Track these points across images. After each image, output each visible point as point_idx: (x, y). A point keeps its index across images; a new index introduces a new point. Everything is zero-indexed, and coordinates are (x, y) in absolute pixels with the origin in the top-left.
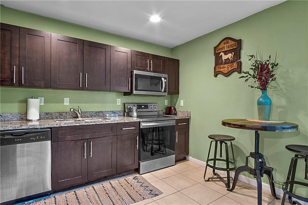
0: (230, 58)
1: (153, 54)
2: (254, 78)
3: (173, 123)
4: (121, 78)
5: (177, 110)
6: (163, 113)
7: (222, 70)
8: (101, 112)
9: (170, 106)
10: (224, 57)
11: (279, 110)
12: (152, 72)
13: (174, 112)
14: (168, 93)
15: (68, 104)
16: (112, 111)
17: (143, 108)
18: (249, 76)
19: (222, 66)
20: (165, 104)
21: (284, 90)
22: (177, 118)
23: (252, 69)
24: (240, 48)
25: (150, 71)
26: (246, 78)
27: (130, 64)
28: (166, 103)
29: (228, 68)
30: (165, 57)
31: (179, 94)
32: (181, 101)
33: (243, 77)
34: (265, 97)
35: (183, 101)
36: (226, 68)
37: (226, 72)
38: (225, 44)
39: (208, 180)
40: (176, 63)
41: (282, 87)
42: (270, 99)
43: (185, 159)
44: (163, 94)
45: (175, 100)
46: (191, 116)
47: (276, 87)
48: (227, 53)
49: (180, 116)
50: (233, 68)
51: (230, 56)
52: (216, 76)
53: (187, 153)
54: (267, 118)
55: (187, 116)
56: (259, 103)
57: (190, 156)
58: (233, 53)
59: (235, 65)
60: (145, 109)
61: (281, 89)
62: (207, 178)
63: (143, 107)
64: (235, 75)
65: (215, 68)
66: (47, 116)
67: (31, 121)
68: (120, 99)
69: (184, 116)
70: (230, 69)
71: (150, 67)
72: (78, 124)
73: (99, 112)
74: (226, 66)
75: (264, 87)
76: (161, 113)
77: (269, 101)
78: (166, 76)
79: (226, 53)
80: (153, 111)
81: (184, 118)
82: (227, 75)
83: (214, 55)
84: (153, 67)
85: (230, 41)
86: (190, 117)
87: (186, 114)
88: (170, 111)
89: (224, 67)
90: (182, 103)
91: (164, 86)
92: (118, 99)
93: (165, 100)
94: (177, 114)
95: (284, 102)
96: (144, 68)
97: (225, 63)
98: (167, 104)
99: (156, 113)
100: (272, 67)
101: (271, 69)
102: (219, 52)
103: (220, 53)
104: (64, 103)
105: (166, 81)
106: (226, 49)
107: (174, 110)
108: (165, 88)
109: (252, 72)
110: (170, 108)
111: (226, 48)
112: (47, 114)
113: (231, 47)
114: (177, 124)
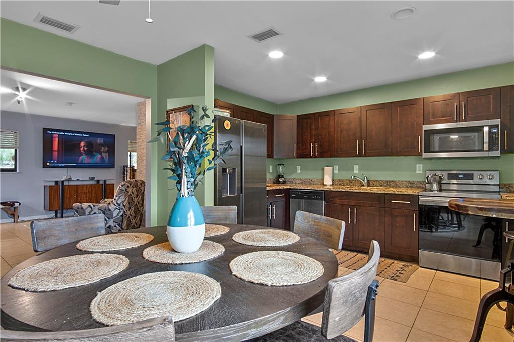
4: (407, 138)
8: (392, 181)
15: (358, 172)
16: (409, 181)
17: (460, 178)
27: (422, 117)
30: (501, 87)
44: (490, 154)
60: (464, 179)
63: (461, 176)
66: (340, 183)
67: (326, 185)
68: (421, 165)
72: (344, 190)
73: (390, 181)
78: (497, 122)
91: (486, 140)
92: (417, 165)
104: (353, 171)
105: (499, 130)
108: (494, 144)
112: (340, 180)
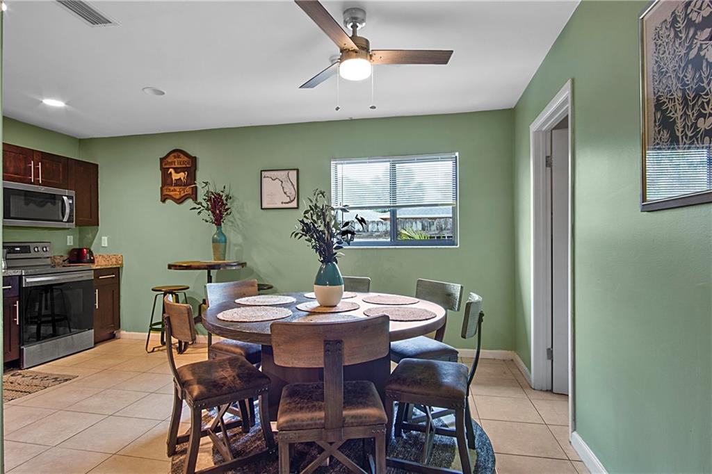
0: (182, 178)
1: (42, 152)
2: (208, 210)
3: (89, 276)
5: (94, 254)
6: (64, 261)
7: (172, 193)
9: (77, 247)
10: (175, 176)
11: (236, 248)
12: (40, 185)
13: (88, 258)
14: (76, 224)
17: (17, 252)
18: (202, 208)
19: (172, 188)
20: (68, 244)
21: (240, 226)
22: (97, 268)
23: (205, 200)
24: (194, 168)
25: (37, 183)
26: (199, 210)
28: (71, 241)
29: (180, 192)
30: (68, 158)
31: (98, 225)
32: (103, 238)
33: (195, 208)
34: (220, 233)
35: (106, 238)
36: (177, 192)
37: (178, 197)
38: (175, 157)
39: (153, 351)
40: (91, 171)
41: (239, 222)
42: (225, 236)
43: (113, 337)
44: (67, 225)
45: (90, 236)
46: (124, 263)
47: (232, 222)
48: (179, 171)
49: (100, 263)
50: (186, 193)
51: (182, 175)
52: (163, 201)
53: (118, 327)
54: (222, 258)
55: (114, 263)
56: (214, 241)
57: (124, 330)
58: (186, 173)
59: (188, 190)
60: (21, 253)
61: (238, 225)
62: (150, 349)
63: (18, 249)
64: (189, 203)
65: (161, 188)
69: (111, 264)
70: (182, 195)
71: (37, 175)
74: (177, 188)
75: (218, 221)
76: (59, 261)
77: (223, 239)
78: (73, 193)
79: (177, 170)
80: (40, 258)
81: (110, 267)
82: (180, 201)
83: (161, 170)
84: (43, 176)
85: (182, 155)
86: (122, 264)
87: (114, 260)
88: (78, 256)
89: (175, 190)
90: (105, 241)
91: (68, 211)
93: (68, 237)
94: (96, 261)
95: (239, 239)
96: (22, 177)
97: (176, 185)
98: (72, 244)
99: (49, 261)
100: (226, 200)
101: (225, 202)
102: (168, 166)
103: (169, 168)
105: (71, 202)
106: (177, 166)
107: (88, 255)
108: (71, 216)
109: (205, 204)
110: (80, 251)
111: (176, 164)
113: (184, 164)
114: (96, 276)
